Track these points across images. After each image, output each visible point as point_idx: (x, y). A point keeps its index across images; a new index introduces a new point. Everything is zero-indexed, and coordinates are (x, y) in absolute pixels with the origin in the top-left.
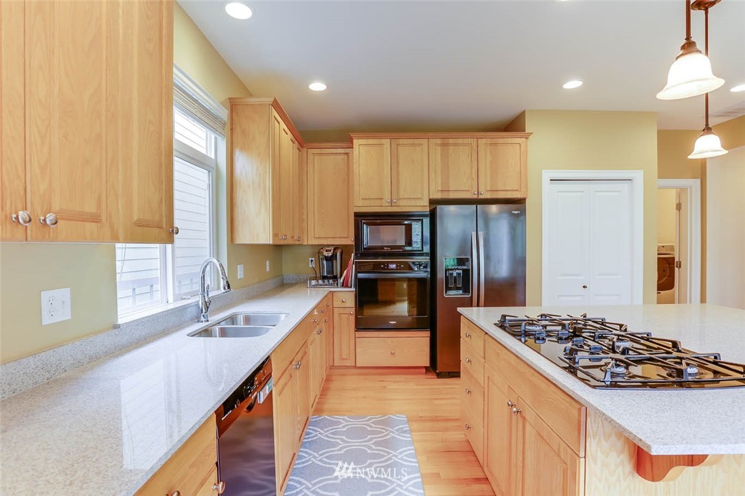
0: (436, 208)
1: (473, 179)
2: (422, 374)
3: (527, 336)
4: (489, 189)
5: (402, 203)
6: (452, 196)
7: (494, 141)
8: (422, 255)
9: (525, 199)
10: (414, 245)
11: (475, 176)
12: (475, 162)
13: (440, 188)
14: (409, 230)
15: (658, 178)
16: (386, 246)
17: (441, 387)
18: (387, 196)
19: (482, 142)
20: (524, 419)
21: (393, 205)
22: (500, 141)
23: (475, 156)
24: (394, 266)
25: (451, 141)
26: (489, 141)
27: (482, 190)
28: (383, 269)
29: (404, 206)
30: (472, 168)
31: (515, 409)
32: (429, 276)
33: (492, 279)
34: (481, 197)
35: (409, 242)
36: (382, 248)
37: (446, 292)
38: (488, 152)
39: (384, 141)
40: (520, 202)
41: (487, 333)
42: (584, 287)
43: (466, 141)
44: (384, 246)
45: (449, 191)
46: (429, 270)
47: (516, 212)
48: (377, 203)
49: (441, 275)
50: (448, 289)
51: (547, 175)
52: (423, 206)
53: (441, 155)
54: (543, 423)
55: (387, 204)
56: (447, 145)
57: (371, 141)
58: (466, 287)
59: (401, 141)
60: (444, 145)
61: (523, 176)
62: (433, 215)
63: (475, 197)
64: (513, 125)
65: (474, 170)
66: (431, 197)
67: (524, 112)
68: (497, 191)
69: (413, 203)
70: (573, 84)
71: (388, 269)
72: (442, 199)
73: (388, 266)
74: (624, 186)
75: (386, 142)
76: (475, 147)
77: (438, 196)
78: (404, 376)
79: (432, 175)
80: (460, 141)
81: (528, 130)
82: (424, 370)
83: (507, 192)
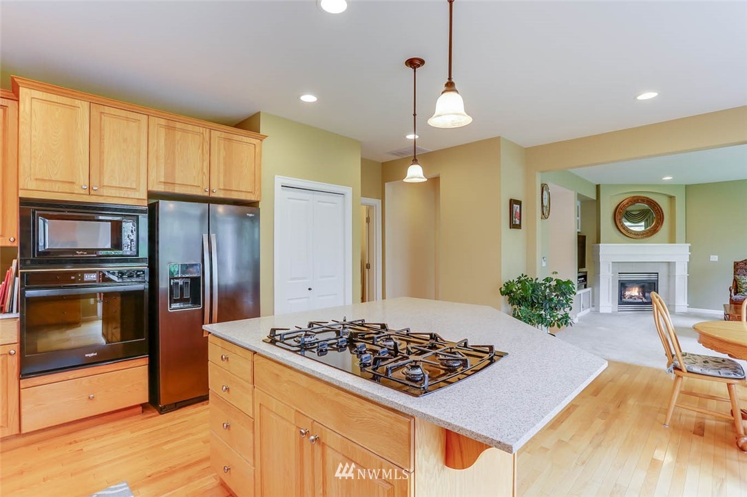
0: (158, 202)
1: (204, 173)
2: (136, 414)
3: (306, 349)
4: (222, 188)
5: (105, 192)
6: (178, 190)
7: (230, 136)
8: (138, 261)
9: (258, 202)
10: (125, 249)
11: (206, 170)
12: (207, 156)
13: (162, 179)
14: (117, 229)
15: (362, 196)
16: (80, 250)
17: (169, 424)
18: (83, 180)
19: (215, 134)
20: (323, 445)
21: (92, 192)
22: (235, 137)
23: (206, 147)
24: (93, 277)
25: (178, 125)
26: (223, 135)
27: (214, 187)
28: (74, 281)
29: (109, 196)
30: (203, 161)
31: (312, 438)
32: (147, 287)
33: (226, 286)
34: (213, 195)
35: (117, 244)
36: (73, 251)
37: (170, 306)
38: (222, 146)
39: (77, 102)
40: (253, 205)
41: (255, 353)
42: (310, 289)
43: (197, 129)
44: (76, 249)
45: (174, 184)
46: (147, 279)
47: (251, 215)
48: (67, 188)
49: (164, 284)
50: (173, 301)
51: (279, 180)
52: (139, 198)
53: (166, 140)
54: (355, 445)
55: (83, 192)
56: (174, 128)
57: (54, 98)
58: (196, 297)
59: (107, 109)
60: (170, 128)
61: (257, 179)
62: (153, 212)
63: (206, 194)
64: (247, 124)
65: (206, 163)
66: (150, 189)
67: (258, 114)
68: (232, 190)
69: (123, 193)
70: (309, 98)
71: (82, 281)
72: (164, 192)
73: (82, 277)
74: (339, 199)
75: (83, 106)
76: (207, 139)
77: (160, 188)
78: (111, 425)
79: (153, 162)
80: (190, 127)
81: (263, 131)
82: (140, 409)
83: (240, 193)
